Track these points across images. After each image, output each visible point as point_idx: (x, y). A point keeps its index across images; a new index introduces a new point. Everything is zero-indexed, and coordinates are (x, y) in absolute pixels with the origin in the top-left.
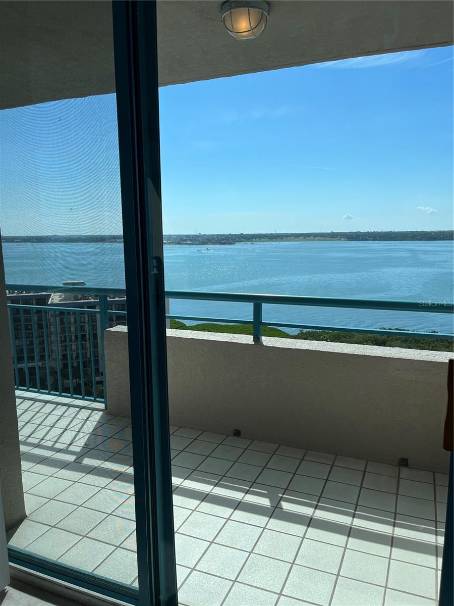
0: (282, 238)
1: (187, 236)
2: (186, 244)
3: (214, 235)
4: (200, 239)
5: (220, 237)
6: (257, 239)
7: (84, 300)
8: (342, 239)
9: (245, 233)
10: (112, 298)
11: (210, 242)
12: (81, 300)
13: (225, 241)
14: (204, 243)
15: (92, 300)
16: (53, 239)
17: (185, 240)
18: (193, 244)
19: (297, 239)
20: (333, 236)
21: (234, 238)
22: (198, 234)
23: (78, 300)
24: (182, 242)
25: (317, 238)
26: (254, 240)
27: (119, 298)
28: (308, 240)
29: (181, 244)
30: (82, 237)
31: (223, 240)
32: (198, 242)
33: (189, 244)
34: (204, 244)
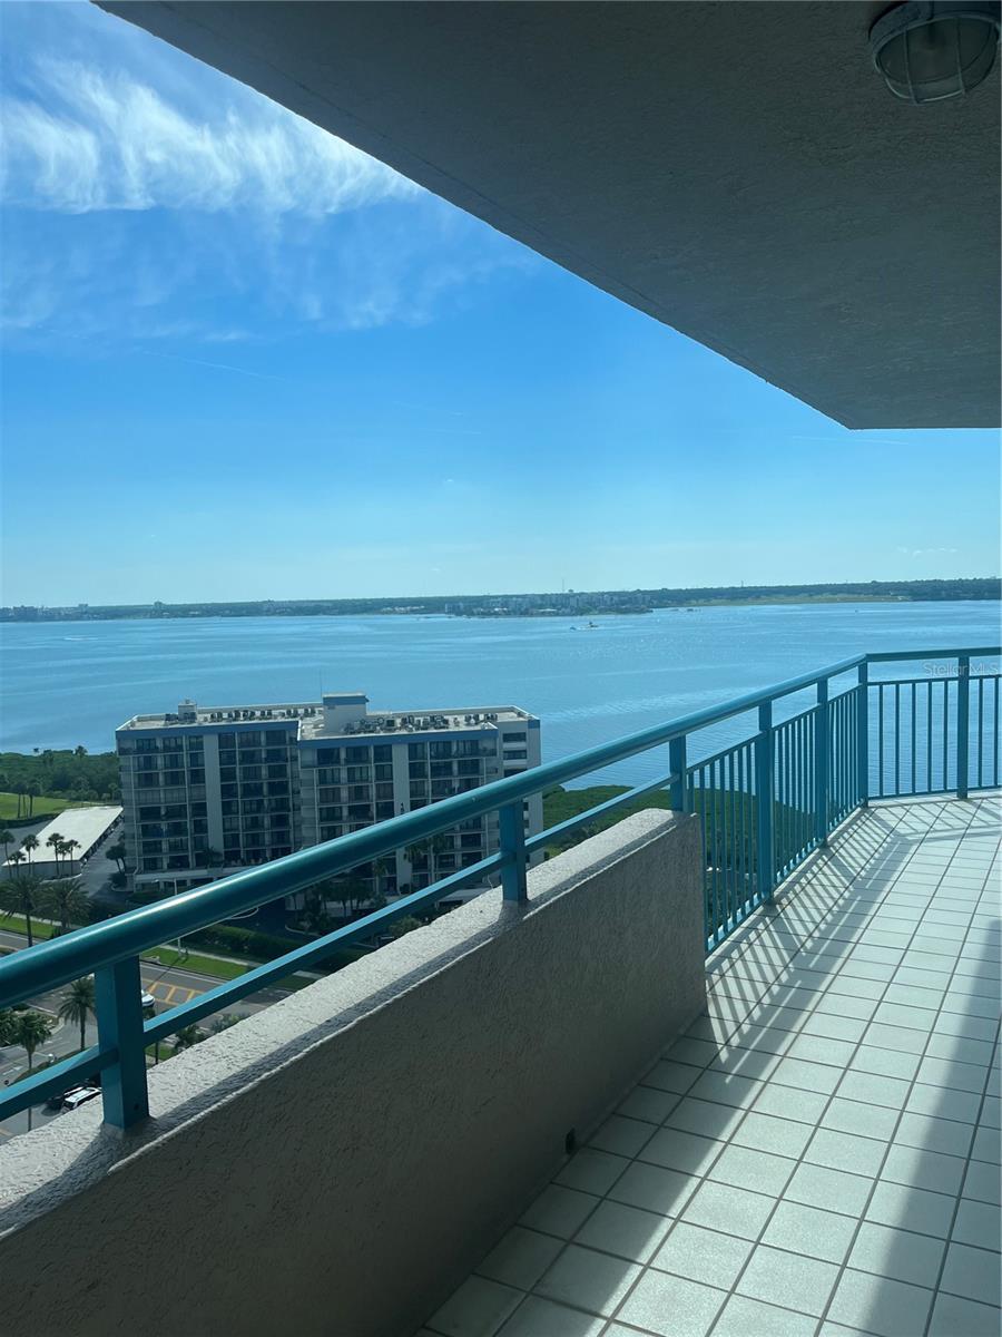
0: (758, 597)
1: (543, 597)
2: (543, 614)
3: (603, 594)
4: (573, 602)
5: (616, 598)
6: (701, 601)
7: (365, 732)
8: (900, 598)
9: (671, 587)
10: (423, 729)
11: (595, 608)
12: (359, 733)
13: (628, 606)
14: (581, 612)
15: (382, 734)
16: (265, 609)
17: (541, 606)
18: (557, 614)
19: (792, 599)
20: (877, 591)
21: (648, 598)
22: (566, 592)
23: (351, 733)
24: (535, 611)
25: (841, 596)
26: (694, 602)
27: (436, 728)
28: (819, 601)
29: (532, 615)
30: (325, 604)
31: (623, 603)
32: (568, 610)
33: (550, 614)
34: (582, 614)
